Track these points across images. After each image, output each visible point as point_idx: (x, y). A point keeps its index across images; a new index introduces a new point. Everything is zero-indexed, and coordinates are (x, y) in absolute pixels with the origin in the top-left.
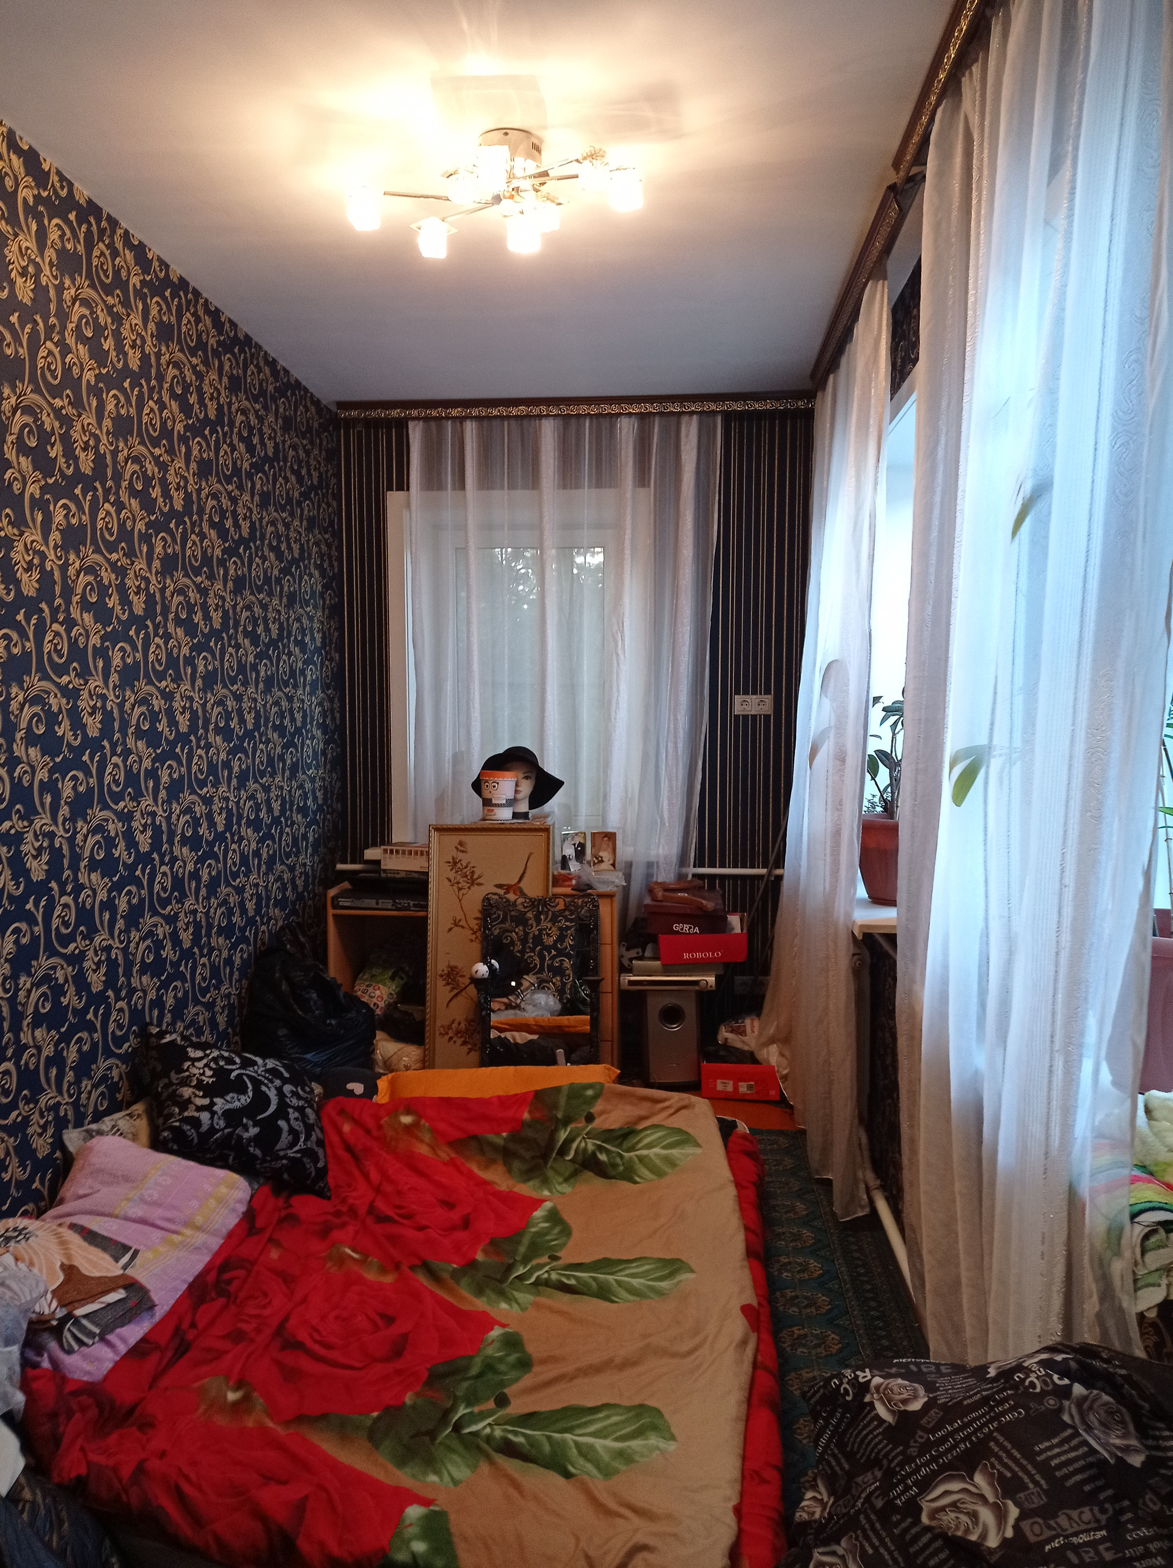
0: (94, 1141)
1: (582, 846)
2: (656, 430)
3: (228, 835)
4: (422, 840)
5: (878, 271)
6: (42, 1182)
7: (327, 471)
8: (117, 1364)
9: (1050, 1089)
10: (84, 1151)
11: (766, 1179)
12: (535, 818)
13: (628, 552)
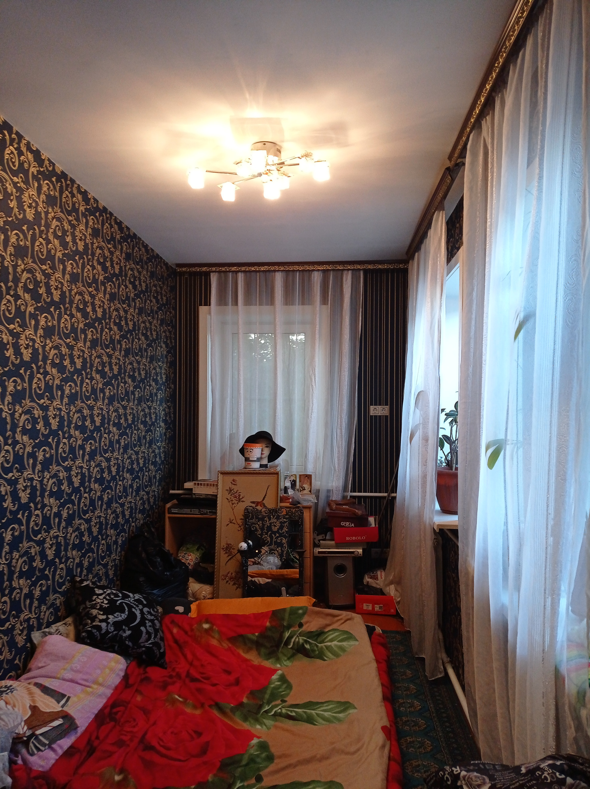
0: (47, 637)
1: (294, 481)
2: (331, 278)
3: (117, 477)
4: (214, 478)
5: (440, 207)
6: (20, 660)
7: (170, 297)
8: (57, 761)
9: (544, 617)
10: (43, 643)
11: (391, 658)
12: (271, 467)
13: (317, 336)
